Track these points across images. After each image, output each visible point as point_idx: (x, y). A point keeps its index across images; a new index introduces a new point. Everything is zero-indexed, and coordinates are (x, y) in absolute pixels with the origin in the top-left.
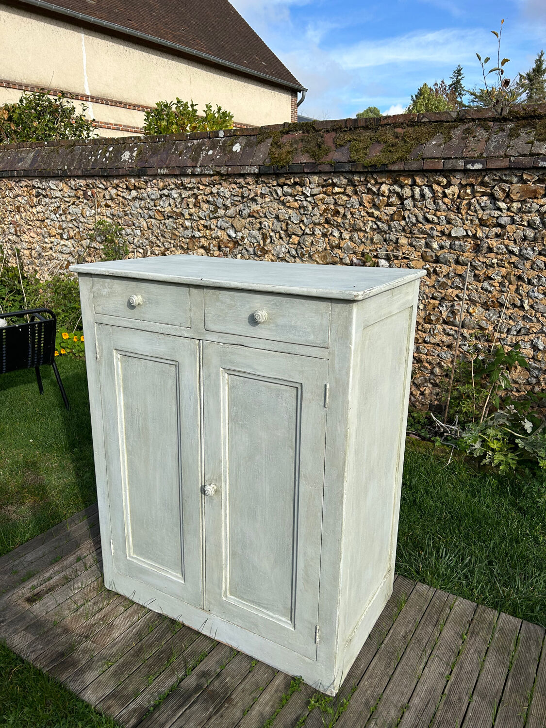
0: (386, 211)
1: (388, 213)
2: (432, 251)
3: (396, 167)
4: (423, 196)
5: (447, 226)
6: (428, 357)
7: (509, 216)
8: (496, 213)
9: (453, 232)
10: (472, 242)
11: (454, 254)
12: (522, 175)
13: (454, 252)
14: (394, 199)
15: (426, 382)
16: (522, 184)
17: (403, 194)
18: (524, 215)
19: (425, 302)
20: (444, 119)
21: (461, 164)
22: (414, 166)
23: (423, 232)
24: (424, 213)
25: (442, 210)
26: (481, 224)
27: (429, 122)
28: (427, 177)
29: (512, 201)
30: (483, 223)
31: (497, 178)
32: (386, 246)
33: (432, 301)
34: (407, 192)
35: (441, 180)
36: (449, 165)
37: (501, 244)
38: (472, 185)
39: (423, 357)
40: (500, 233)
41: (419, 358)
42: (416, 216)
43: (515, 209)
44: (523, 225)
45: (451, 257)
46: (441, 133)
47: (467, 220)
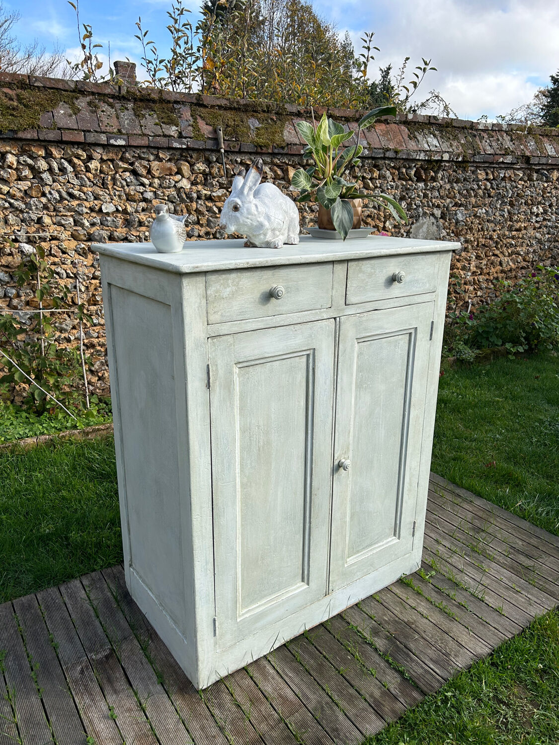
0: (19, 187)
1: (22, 189)
2: (83, 229)
3: (28, 135)
4: (63, 170)
5: (95, 202)
6: (100, 339)
7: (152, 191)
8: (141, 189)
9: (103, 207)
10: (122, 217)
11: (107, 230)
12: (158, 153)
13: (107, 228)
14: (26, 172)
15: (103, 365)
16: (159, 162)
17: (39, 167)
18: (164, 190)
19: (87, 283)
20: (61, 86)
21: (103, 138)
22: (52, 136)
23: (70, 210)
24: (68, 189)
25: (88, 186)
26: (128, 199)
27: (44, 87)
28: (63, 149)
29: (153, 177)
30: (129, 198)
31: (137, 155)
32: (25, 227)
33: (93, 281)
34: (42, 164)
35: (81, 154)
36: (91, 138)
37: (149, 217)
38: (112, 161)
39: (95, 341)
40: (147, 208)
41: (91, 343)
42: (59, 192)
43: (156, 185)
44: (165, 200)
45: (105, 234)
46: (64, 102)
47: (115, 196)
